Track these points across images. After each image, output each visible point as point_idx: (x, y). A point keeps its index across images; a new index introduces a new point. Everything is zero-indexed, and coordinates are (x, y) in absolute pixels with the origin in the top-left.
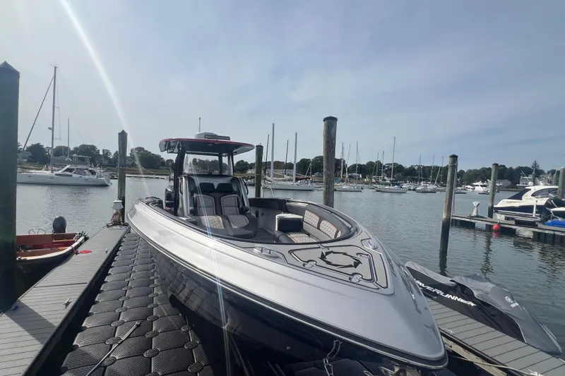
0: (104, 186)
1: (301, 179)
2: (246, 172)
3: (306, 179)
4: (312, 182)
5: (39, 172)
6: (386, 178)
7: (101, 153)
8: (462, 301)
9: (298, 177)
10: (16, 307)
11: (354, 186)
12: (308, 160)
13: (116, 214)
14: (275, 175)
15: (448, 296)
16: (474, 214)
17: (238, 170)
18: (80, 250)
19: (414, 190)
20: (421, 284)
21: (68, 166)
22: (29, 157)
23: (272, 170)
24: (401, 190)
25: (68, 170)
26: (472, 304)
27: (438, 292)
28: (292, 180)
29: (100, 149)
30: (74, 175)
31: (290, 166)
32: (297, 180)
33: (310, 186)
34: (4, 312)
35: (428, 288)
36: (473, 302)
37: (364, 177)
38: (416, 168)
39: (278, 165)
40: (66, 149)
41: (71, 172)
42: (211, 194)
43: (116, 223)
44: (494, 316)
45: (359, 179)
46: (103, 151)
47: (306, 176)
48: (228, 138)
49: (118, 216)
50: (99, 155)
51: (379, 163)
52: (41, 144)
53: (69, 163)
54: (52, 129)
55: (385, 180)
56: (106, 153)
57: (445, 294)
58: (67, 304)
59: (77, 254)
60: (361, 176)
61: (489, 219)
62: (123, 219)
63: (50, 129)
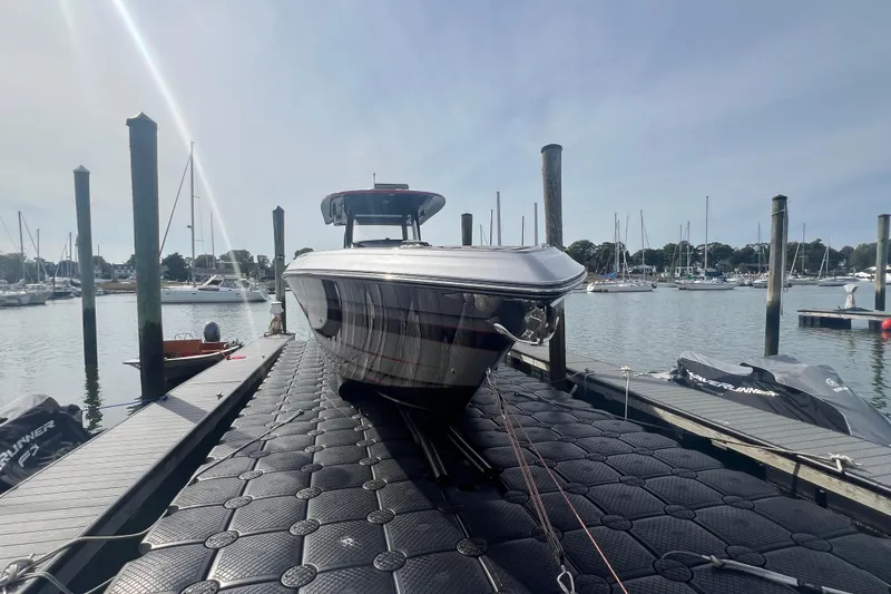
0: (263, 301)
5: (178, 288)
6: (699, 269)
7: (256, 261)
8: (759, 392)
10: (166, 399)
11: (641, 282)
13: (275, 320)
15: (739, 390)
16: (848, 305)
18: (232, 356)
19: (751, 285)
20: (700, 379)
21: (213, 278)
22: (167, 272)
24: (725, 285)
25: (213, 282)
26: (773, 394)
27: (726, 386)
29: (255, 256)
30: (222, 289)
34: (154, 401)
35: (712, 383)
36: (775, 391)
37: (660, 270)
38: (756, 248)
40: (211, 258)
41: (217, 284)
43: (275, 332)
44: (805, 406)
45: (651, 274)
46: (259, 257)
49: (277, 323)
50: (254, 264)
51: (684, 244)
52: (180, 254)
53: (213, 272)
54: (191, 227)
55: (698, 273)
56: (263, 260)
57: (735, 388)
58: (220, 396)
59: (228, 359)
60: (654, 270)
61: (877, 312)
62: (285, 327)
63: (189, 227)
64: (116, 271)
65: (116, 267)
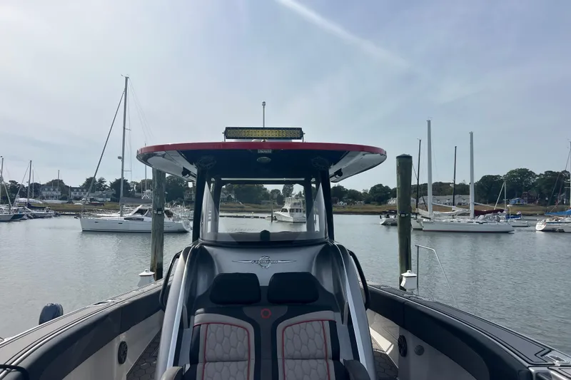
1: (483, 213)
2: (386, 203)
3: (495, 212)
4: (508, 217)
9: (479, 209)
12: (496, 177)
14: (435, 208)
17: (374, 200)
21: (140, 207)
22: (113, 195)
23: (430, 198)
25: (141, 212)
28: (468, 214)
30: (146, 219)
31: (462, 190)
32: (477, 213)
33: (503, 223)
39: (440, 189)
41: (142, 214)
42: (247, 310)
47: (495, 208)
48: (299, 133)
50: (189, 188)
53: (142, 201)
54: (122, 158)
63: (119, 158)
64: (72, 193)
65: (72, 189)
